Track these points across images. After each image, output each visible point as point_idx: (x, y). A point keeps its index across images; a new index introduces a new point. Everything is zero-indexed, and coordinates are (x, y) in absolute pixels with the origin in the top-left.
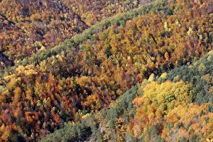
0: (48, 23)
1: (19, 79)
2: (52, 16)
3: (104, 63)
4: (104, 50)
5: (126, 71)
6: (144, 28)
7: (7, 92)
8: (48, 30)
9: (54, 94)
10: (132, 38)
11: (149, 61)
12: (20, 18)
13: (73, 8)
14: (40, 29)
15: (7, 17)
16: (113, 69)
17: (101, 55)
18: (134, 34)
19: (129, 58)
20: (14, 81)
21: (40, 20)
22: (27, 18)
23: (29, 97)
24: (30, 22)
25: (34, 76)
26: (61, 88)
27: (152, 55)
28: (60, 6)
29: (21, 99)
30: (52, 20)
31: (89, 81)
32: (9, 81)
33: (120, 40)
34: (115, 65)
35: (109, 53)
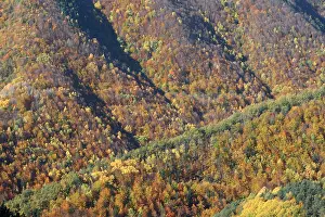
0: (215, 96)
1: (112, 177)
2: (225, 86)
3: (241, 166)
4: (244, 147)
5: (270, 180)
6: (315, 119)
7: (89, 193)
8: (212, 106)
9: (154, 203)
10: (292, 134)
11: (308, 168)
12: (173, 86)
13: (263, 75)
14: (200, 104)
15: (154, 82)
16: (251, 176)
17: (238, 154)
18: (297, 128)
19: (279, 161)
20: (103, 179)
21: (203, 91)
22: (184, 87)
23: (118, 203)
24: (187, 92)
25: (133, 174)
26: (167, 195)
27: (316, 161)
28: (241, 71)
29: (107, 204)
30: (223, 91)
31: (211, 188)
32: (98, 178)
33: (272, 134)
34: (256, 169)
35: (250, 153)
